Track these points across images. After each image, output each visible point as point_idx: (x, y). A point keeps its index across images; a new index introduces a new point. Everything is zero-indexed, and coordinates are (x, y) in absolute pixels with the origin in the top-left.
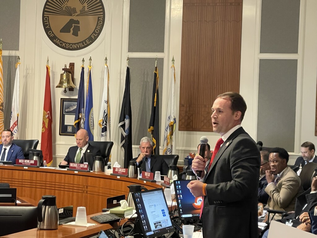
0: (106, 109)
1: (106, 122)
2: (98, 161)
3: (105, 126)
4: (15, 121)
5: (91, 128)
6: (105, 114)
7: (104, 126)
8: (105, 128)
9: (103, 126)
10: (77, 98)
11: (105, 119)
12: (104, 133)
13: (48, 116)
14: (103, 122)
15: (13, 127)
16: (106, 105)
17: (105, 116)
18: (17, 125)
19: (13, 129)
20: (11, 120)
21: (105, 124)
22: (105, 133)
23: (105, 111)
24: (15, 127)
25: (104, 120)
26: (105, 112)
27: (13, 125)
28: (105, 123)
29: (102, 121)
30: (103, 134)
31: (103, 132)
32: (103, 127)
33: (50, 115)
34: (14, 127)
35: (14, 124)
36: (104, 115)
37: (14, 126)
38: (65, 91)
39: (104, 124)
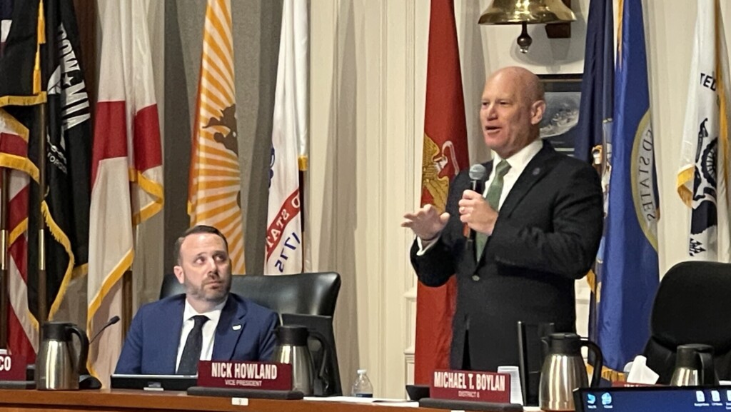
0: (709, 114)
1: (712, 181)
2: (565, 358)
3: (707, 197)
4: (288, 195)
5: (643, 213)
6: (706, 141)
7: (700, 200)
8: (705, 208)
9: (696, 199)
10: (582, 72)
11: (703, 164)
12: (705, 232)
13: (444, 163)
14: (697, 182)
15: (279, 222)
16: (708, 95)
17: (706, 152)
18: (296, 211)
19: (282, 230)
20: (273, 191)
21: (707, 190)
22: (710, 235)
23: (702, 125)
24: (289, 219)
25: (700, 168)
26: (702, 132)
27: (280, 214)
28: (705, 183)
29: (692, 176)
30: (697, 238)
31: (695, 230)
32: (696, 204)
33: (454, 159)
34: (285, 223)
35: (284, 207)
36: (700, 144)
37: (286, 215)
38: (525, 40)
39: (700, 192)
